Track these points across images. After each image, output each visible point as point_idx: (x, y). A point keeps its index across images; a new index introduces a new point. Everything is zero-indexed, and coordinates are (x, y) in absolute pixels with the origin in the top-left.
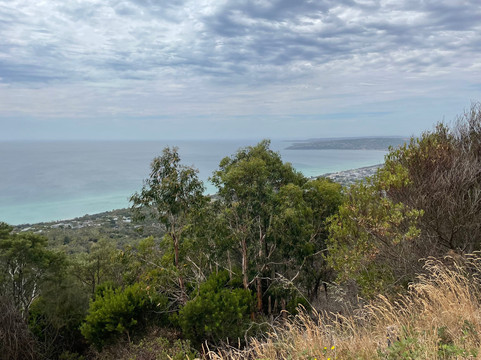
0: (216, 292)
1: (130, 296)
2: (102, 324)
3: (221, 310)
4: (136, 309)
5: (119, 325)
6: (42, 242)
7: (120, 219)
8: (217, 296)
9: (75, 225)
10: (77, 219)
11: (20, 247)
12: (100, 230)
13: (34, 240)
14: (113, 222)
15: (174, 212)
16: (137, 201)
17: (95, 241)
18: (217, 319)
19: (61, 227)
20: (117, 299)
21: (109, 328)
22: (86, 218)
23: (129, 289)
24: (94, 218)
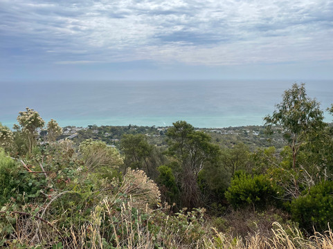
0: (324, 195)
1: (257, 182)
2: (238, 195)
3: (327, 209)
4: (260, 191)
5: (249, 198)
6: (207, 138)
7: (251, 132)
8: (324, 199)
9: (223, 132)
10: (224, 129)
11: (197, 139)
12: (238, 138)
13: (204, 137)
14: (246, 133)
15: (296, 131)
16: (269, 120)
17: (234, 144)
18: (323, 215)
19: (215, 132)
20: (248, 182)
21: (242, 198)
22: (229, 129)
23: (256, 177)
24: (234, 129)
